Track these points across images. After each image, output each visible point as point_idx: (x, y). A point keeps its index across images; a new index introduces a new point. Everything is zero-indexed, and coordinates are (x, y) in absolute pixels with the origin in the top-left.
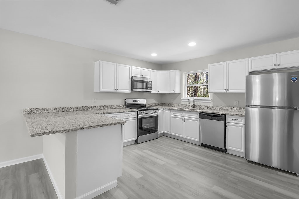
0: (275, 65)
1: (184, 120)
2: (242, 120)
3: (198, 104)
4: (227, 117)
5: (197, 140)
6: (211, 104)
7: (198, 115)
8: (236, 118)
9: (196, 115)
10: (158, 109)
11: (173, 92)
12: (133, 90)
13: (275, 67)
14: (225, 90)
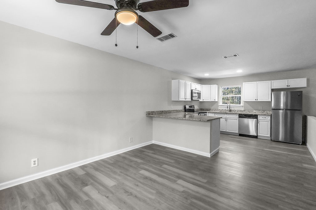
0: (287, 86)
1: (226, 120)
2: (268, 117)
3: (233, 109)
4: (258, 116)
5: (237, 132)
6: (243, 109)
7: (238, 116)
8: (265, 116)
9: (236, 116)
10: (206, 113)
11: (214, 100)
12: (193, 99)
13: (287, 87)
14: (255, 100)
